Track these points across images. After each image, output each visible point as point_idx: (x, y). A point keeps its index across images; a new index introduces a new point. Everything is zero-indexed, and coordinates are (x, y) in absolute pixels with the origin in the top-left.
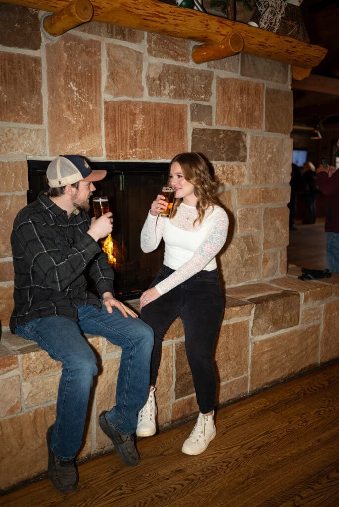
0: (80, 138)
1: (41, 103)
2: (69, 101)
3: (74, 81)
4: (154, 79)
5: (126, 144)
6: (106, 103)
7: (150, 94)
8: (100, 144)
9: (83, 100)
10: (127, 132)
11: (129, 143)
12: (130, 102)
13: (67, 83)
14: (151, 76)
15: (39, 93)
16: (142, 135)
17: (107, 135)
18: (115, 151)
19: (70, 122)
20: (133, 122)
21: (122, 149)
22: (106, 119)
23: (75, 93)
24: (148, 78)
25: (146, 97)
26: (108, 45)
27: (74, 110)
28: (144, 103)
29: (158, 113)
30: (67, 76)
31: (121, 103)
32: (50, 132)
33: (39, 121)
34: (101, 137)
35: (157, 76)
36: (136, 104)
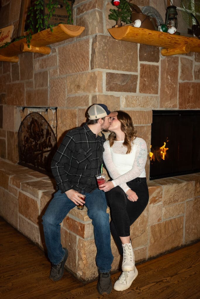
0: (170, 100)
1: (158, 85)
2: (167, 83)
3: (170, 75)
4: (197, 72)
5: (186, 102)
6: (179, 84)
7: (195, 79)
8: (177, 102)
9: (172, 83)
10: (186, 96)
11: (187, 101)
12: (188, 83)
13: (167, 76)
14: (196, 71)
15: (158, 81)
16: (192, 98)
17: (179, 98)
18: (182, 105)
19: (167, 93)
20: (189, 92)
21: (184, 104)
22: (179, 91)
23: (170, 80)
24: (194, 71)
25: (194, 80)
26: (181, 58)
27: (169, 87)
28: (193, 83)
29: (198, 87)
30: (167, 73)
31: (185, 83)
32: (160, 97)
33: (157, 93)
34: (177, 99)
35: (198, 70)
36: (190, 84)
